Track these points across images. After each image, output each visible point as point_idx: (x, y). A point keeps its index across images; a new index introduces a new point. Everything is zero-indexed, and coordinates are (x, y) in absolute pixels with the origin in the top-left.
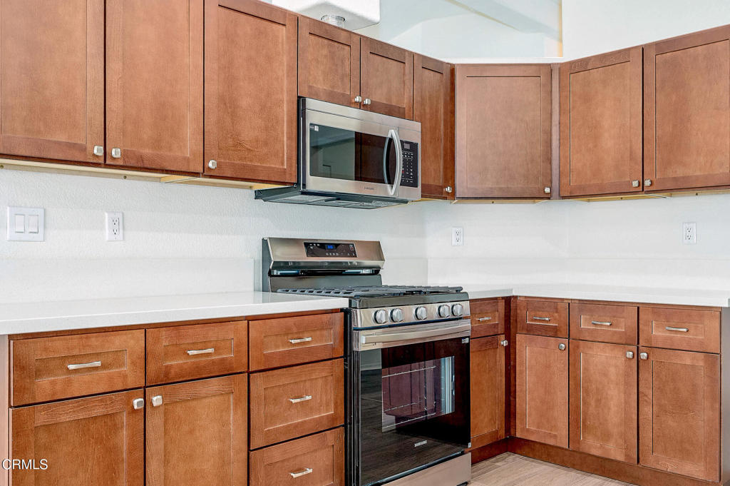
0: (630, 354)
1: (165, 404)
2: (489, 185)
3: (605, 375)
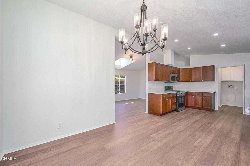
0: (202, 97)
1: (168, 100)
2: (184, 80)
3: (199, 99)
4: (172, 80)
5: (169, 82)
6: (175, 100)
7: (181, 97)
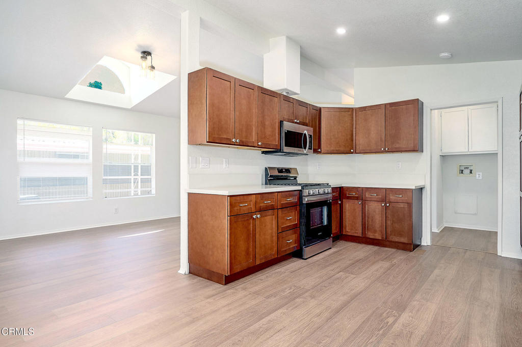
0: (383, 205)
1: (261, 217)
2: (332, 149)
3: (375, 212)
4: (286, 146)
5: (277, 151)
6: (292, 218)
7: (320, 204)
